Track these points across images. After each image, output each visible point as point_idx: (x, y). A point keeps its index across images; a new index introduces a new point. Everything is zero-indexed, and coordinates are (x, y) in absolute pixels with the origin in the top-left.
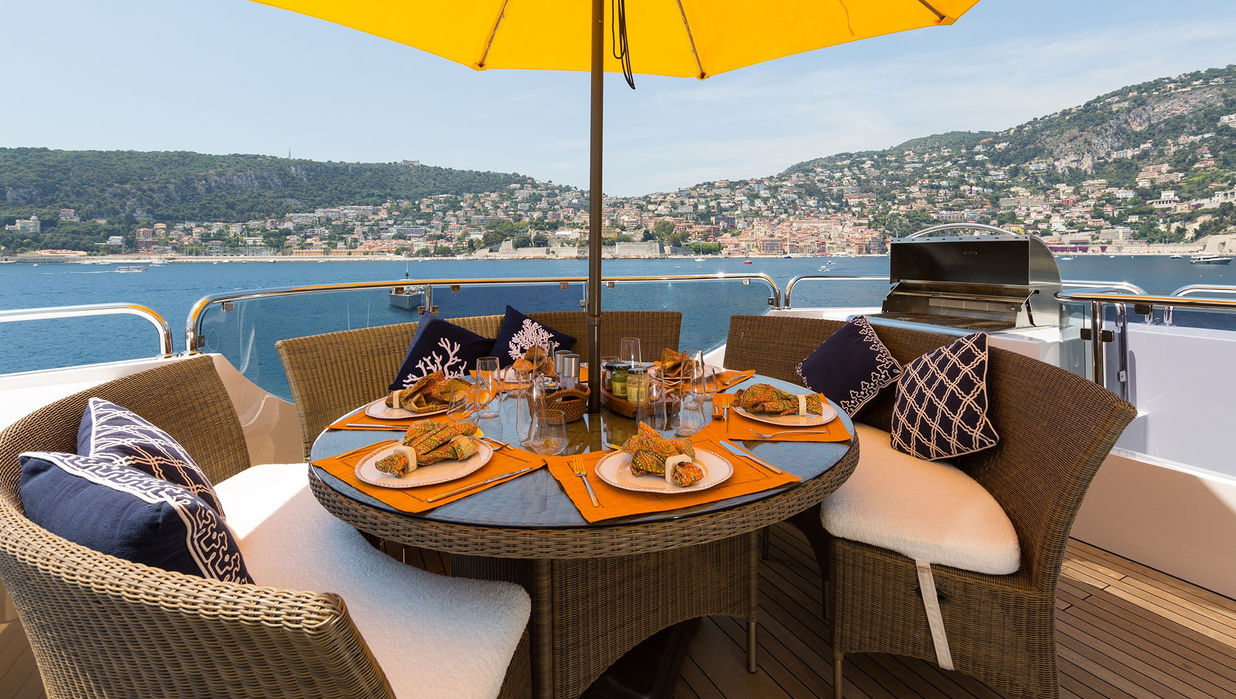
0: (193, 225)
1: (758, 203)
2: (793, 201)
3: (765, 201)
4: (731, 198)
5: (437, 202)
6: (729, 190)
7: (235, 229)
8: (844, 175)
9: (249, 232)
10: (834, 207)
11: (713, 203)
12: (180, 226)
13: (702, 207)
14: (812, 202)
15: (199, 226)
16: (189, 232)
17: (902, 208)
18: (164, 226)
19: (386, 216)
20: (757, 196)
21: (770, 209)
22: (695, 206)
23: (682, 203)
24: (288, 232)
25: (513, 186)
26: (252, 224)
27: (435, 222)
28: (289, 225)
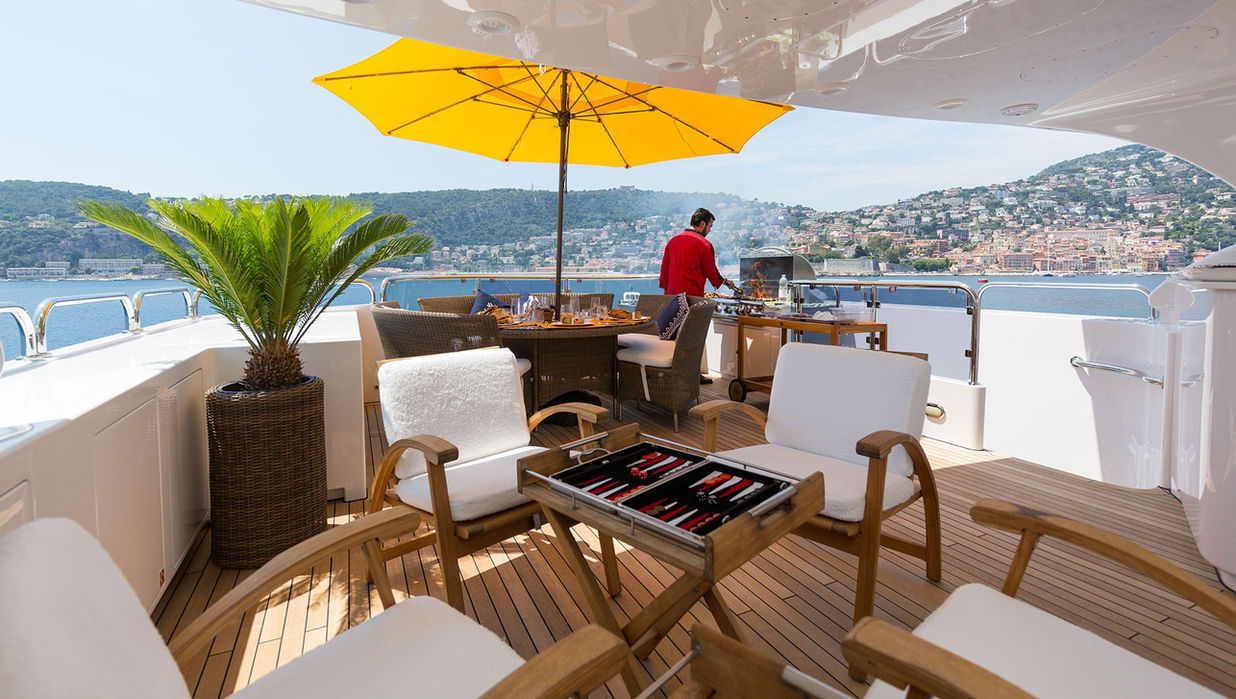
0: (467, 247)
1: (1000, 212)
2: (1050, 209)
3: (1010, 209)
4: (964, 208)
5: (650, 222)
6: (961, 199)
7: (495, 250)
8: (1130, 174)
9: (503, 253)
10: (1111, 214)
11: (940, 215)
12: (459, 249)
13: (926, 220)
14: (1078, 209)
15: (470, 248)
16: (464, 253)
17: (1224, 211)
18: (448, 249)
19: (606, 237)
20: (999, 204)
21: (1018, 219)
22: (918, 219)
23: (902, 216)
24: (531, 253)
25: (719, 205)
26: (507, 246)
27: (648, 242)
28: (532, 247)
